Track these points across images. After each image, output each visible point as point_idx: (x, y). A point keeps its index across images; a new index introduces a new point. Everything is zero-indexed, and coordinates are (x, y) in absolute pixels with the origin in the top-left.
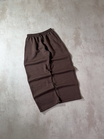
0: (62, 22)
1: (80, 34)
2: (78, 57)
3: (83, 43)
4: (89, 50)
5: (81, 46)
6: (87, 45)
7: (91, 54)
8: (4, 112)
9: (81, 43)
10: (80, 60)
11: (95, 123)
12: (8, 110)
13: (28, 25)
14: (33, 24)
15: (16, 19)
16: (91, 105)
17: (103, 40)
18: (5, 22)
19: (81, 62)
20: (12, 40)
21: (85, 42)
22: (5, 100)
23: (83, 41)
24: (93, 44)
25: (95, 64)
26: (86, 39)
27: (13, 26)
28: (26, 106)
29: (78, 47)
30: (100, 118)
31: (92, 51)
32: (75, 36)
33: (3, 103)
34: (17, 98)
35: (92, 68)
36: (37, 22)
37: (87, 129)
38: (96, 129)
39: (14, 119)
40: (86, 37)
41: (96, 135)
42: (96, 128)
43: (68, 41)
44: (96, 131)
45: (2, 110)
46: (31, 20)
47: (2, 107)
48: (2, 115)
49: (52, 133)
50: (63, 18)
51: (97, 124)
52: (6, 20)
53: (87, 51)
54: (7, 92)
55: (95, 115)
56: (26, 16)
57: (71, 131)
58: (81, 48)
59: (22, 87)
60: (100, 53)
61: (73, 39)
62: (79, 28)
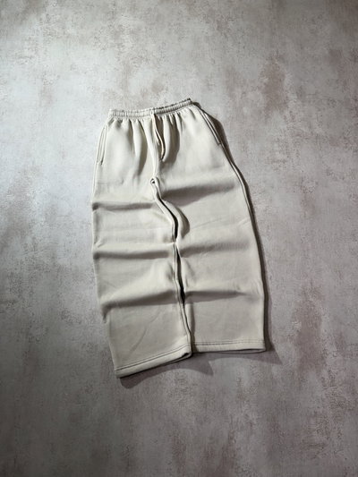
0: (226, 36)
1: (283, 76)
2: (276, 145)
3: (291, 104)
4: (310, 127)
5: (287, 113)
6: (304, 111)
7: (316, 138)
8: (14, 302)
9: (285, 103)
10: (279, 156)
11: (323, 358)
12: (30, 295)
13: (116, 35)
14: (132, 32)
15: (76, 13)
16: (311, 299)
17: (356, 100)
18: (41, 19)
19: (284, 161)
20: (59, 76)
21: (300, 103)
22: (22, 263)
23: (293, 97)
24: (324, 109)
25: (328, 172)
26: (301, 93)
27: (64, 33)
28: (91, 288)
29: (276, 116)
30: (341, 343)
31: (318, 130)
32: (266, 80)
33: (12, 273)
34: (63, 261)
35: (317, 183)
36: (144, 29)
37: (296, 374)
38: (326, 377)
39: (47, 330)
40: (301, 87)
41: (324, 397)
42: (325, 373)
43: (244, 93)
44: (323, 382)
45: (9, 295)
46: (126, 20)
47: (8, 286)
48: (8, 311)
49: (176, 383)
50: (231, 24)
51: (330, 360)
52: (43, 16)
53: (305, 130)
54: (29, 240)
55: (322, 330)
56: (110, 6)
57: (240, 379)
58: (285, 118)
59: (82, 227)
60: (345, 138)
61: (259, 88)
62: (281, 58)
